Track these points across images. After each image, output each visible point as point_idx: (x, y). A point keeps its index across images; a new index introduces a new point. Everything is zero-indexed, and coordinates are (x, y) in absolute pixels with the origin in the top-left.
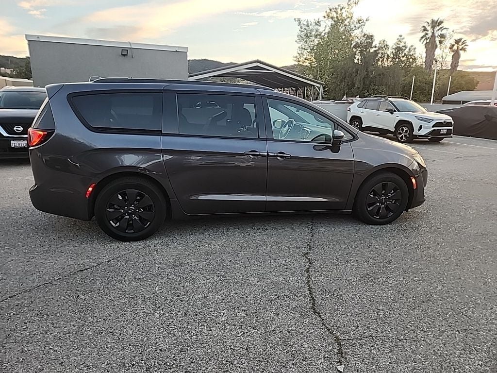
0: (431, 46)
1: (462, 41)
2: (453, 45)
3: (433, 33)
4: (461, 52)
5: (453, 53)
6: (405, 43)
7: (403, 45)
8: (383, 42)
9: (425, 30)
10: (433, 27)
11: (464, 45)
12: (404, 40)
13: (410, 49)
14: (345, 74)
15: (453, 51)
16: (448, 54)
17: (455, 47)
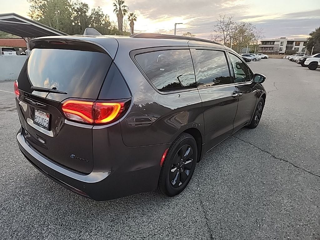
0: (120, 16)
1: (134, 15)
2: (130, 17)
3: (120, 8)
4: (134, 21)
5: (130, 22)
6: (102, 12)
7: (102, 13)
8: (94, 10)
9: (115, 5)
10: (120, 4)
11: (135, 17)
12: (101, 10)
13: (106, 17)
14: (73, 29)
15: (130, 20)
16: (128, 21)
17: (131, 18)
